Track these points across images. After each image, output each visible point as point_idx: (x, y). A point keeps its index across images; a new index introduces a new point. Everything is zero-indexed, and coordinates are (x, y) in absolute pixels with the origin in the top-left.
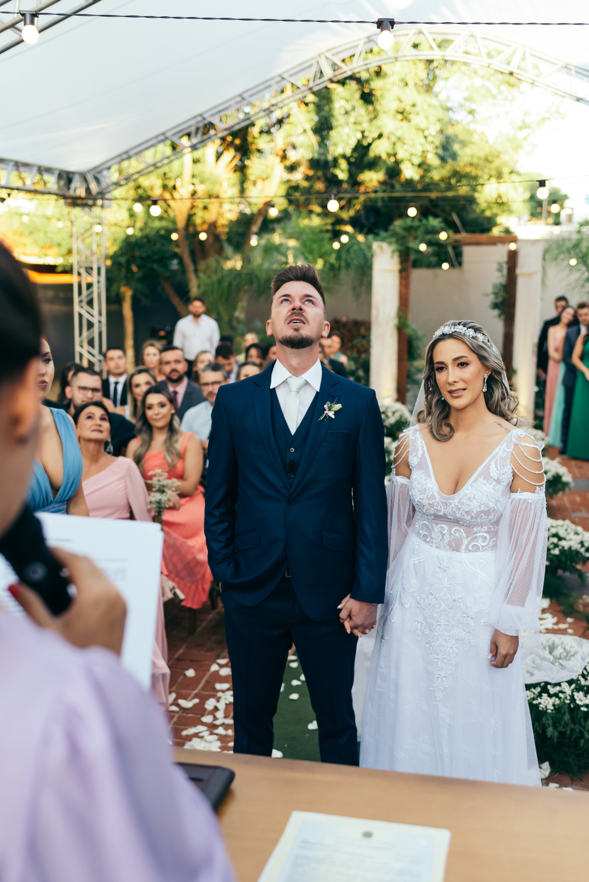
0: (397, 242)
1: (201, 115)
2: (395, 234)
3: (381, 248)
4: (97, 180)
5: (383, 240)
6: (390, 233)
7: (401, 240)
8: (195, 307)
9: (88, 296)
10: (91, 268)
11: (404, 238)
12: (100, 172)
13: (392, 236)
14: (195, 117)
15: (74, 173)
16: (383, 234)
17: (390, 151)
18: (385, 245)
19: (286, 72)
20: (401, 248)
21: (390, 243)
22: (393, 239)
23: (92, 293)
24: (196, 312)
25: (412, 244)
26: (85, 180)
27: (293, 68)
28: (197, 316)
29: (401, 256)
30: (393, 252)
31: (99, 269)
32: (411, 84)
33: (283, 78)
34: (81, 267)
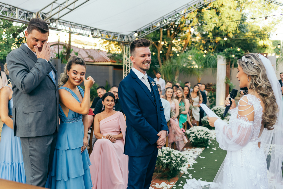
0: (226, 55)
1: (163, 17)
2: (225, 53)
3: (220, 57)
4: (131, 37)
5: (221, 55)
6: (223, 52)
7: (227, 55)
8: (158, 75)
9: (127, 72)
10: (129, 63)
11: (228, 54)
12: (132, 35)
13: (224, 53)
14: (161, 18)
15: (124, 35)
16: (221, 53)
17: (226, 29)
18: (221, 56)
19: (189, 3)
20: (227, 57)
21: (223, 56)
22: (224, 55)
23: (128, 71)
24: (158, 77)
25: (230, 56)
26: (128, 37)
27: (191, 2)
28: (158, 78)
29: (227, 60)
30: (224, 59)
31: (131, 64)
32: (232, 8)
33: (188, 5)
34: (126, 63)
